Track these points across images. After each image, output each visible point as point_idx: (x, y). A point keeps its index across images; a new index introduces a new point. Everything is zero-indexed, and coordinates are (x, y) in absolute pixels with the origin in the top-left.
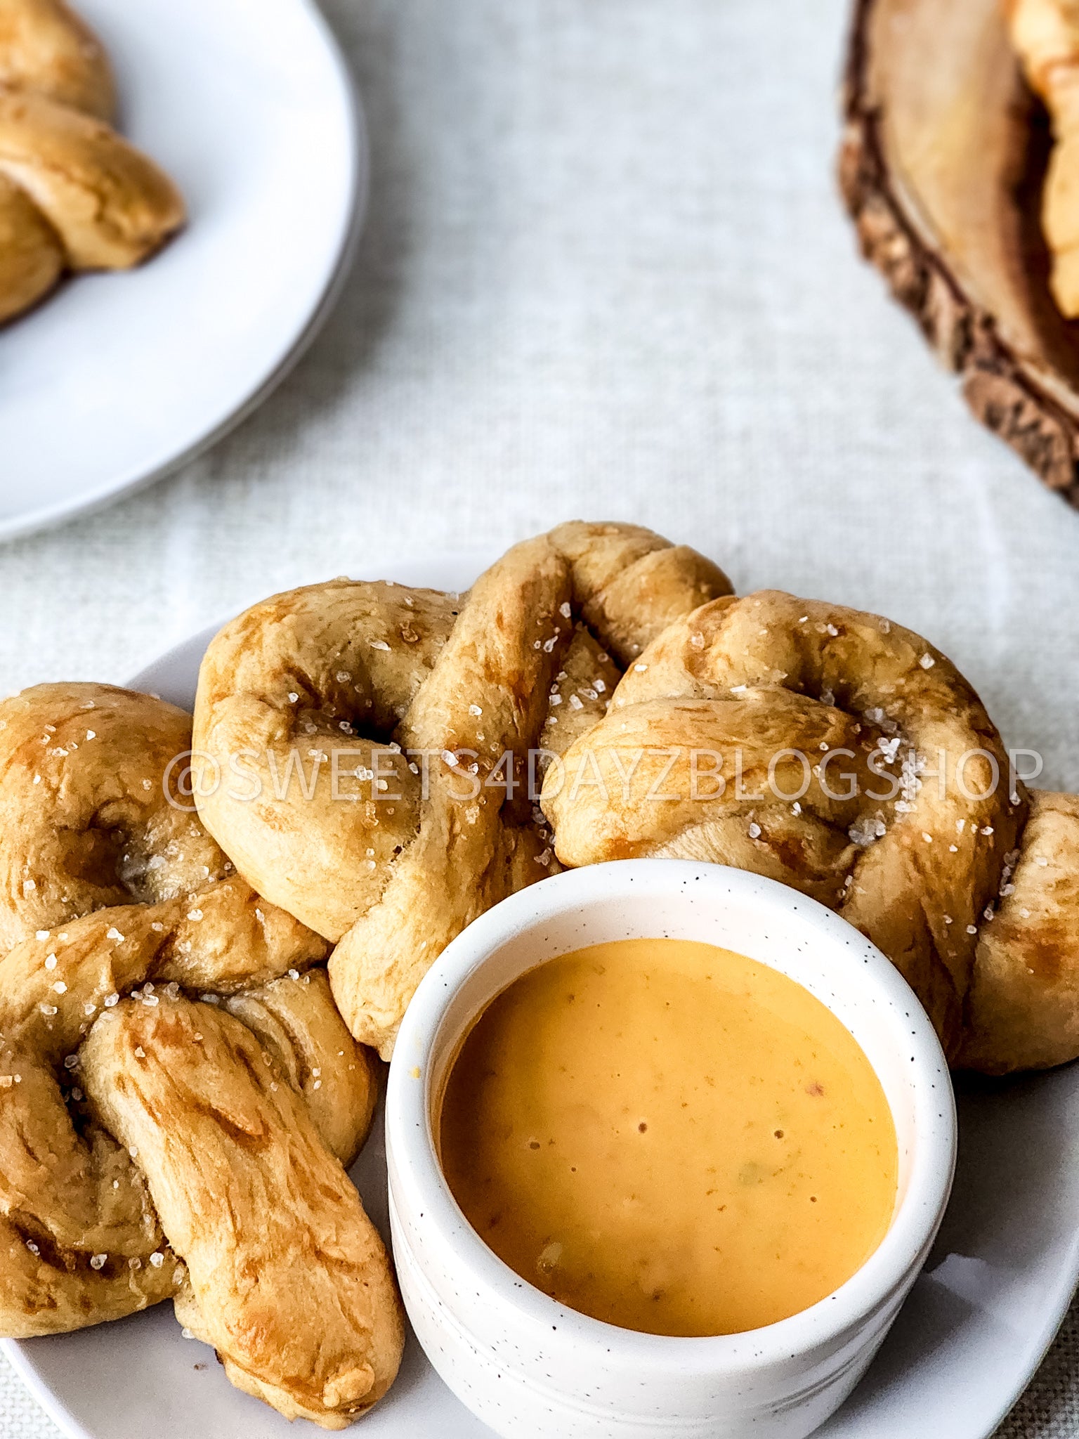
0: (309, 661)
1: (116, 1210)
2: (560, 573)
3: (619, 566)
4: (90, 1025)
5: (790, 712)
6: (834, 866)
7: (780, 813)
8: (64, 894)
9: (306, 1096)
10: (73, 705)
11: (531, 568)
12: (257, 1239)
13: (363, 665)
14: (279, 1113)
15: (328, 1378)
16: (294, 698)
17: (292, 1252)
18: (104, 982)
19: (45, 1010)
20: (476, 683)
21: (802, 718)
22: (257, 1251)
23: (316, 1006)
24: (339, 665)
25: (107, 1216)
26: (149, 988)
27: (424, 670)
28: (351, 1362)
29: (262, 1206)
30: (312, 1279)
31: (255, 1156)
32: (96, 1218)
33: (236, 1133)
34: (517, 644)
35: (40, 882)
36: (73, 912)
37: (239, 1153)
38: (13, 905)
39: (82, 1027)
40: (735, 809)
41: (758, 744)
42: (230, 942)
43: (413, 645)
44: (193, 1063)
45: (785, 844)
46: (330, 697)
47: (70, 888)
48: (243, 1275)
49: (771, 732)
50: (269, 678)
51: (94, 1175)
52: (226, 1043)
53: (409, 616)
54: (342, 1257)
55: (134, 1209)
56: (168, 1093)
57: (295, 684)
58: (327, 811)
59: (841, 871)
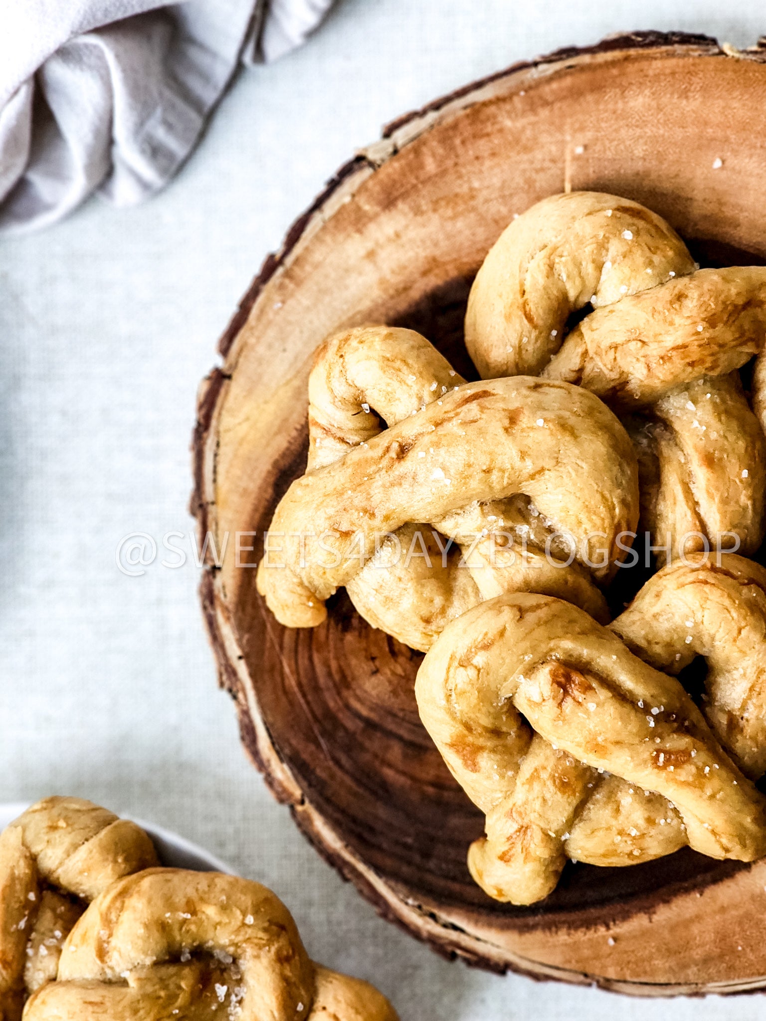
2: (27, 871)
5: (155, 991)
11: (9, 871)
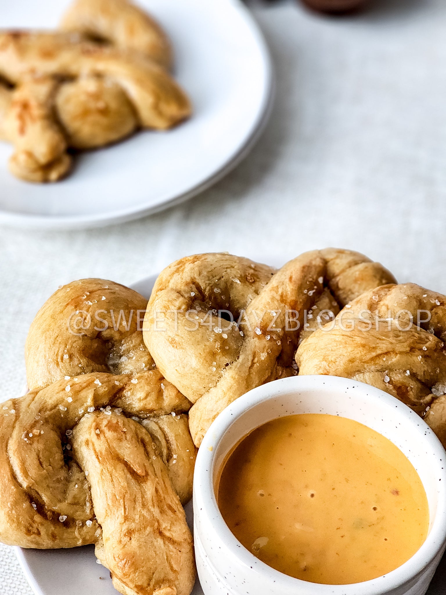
0: (203, 281)
1: (74, 497)
3: (348, 266)
4: (80, 419)
6: (422, 401)
7: (400, 373)
8: (80, 363)
9: (168, 466)
10: (100, 286)
12: (134, 521)
13: (227, 288)
14: (154, 469)
15: (155, 589)
16: (193, 294)
17: (149, 529)
18: (89, 401)
19: (61, 408)
20: (276, 302)
21: (416, 335)
22: (133, 526)
23: (180, 429)
24: (216, 285)
25: (69, 500)
26: (108, 408)
27: (255, 295)
28: (167, 585)
29: (139, 507)
30: (155, 543)
31: (139, 485)
32: (65, 499)
33: (133, 473)
34: (296, 289)
35: (71, 357)
36: (83, 371)
37: (133, 482)
38: (58, 364)
39: (76, 419)
40: (379, 368)
41: (394, 341)
42: (147, 395)
43: (251, 284)
44: (120, 440)
45: (400, 388)
46: (210, 297)
47: (84, 361)
48: (125, 535)
49: (401, 338)
50: (183, 285)
51: (68, 480)
52: (137, 434)
53: (252, 271)
54: (171, 536)
55: (82, 498)
56: (106, 451)
57: (195, 289)
58: (198, 343)
59: (425, 404)
